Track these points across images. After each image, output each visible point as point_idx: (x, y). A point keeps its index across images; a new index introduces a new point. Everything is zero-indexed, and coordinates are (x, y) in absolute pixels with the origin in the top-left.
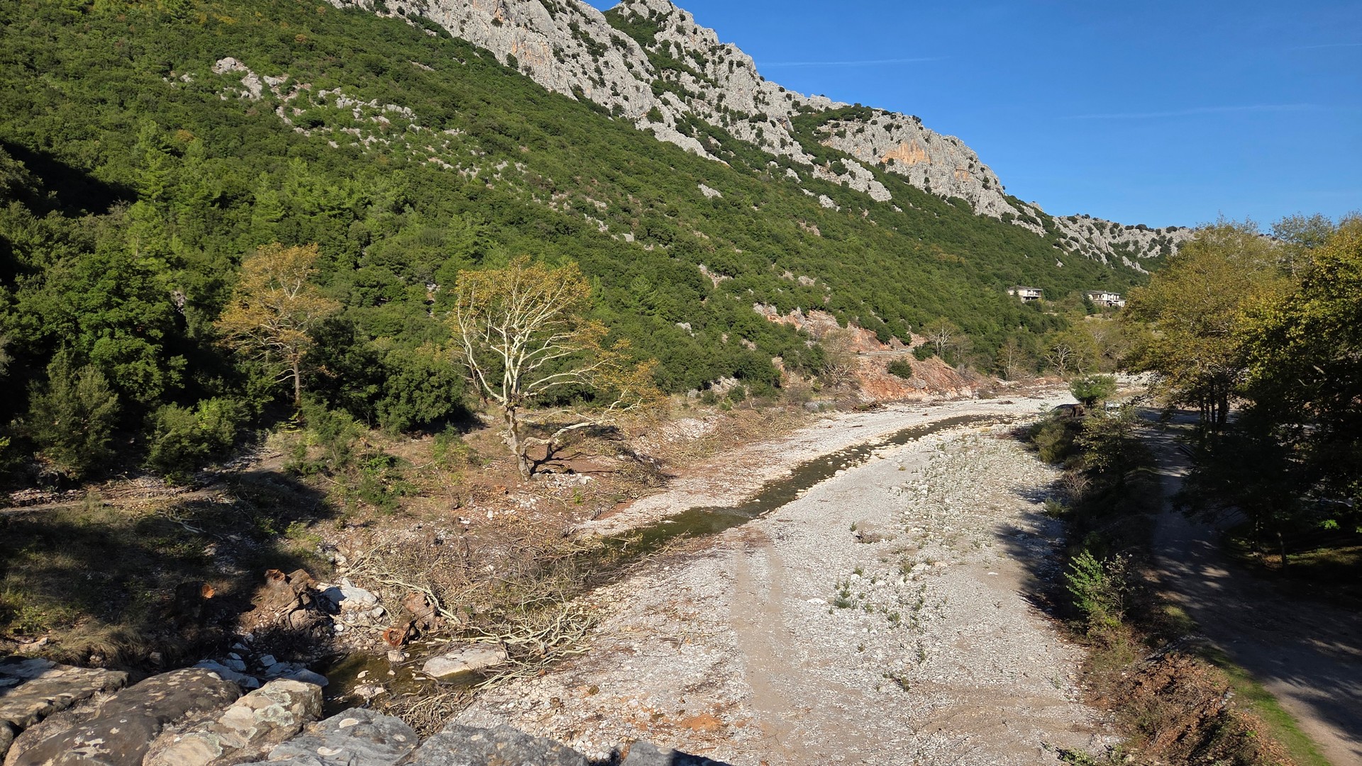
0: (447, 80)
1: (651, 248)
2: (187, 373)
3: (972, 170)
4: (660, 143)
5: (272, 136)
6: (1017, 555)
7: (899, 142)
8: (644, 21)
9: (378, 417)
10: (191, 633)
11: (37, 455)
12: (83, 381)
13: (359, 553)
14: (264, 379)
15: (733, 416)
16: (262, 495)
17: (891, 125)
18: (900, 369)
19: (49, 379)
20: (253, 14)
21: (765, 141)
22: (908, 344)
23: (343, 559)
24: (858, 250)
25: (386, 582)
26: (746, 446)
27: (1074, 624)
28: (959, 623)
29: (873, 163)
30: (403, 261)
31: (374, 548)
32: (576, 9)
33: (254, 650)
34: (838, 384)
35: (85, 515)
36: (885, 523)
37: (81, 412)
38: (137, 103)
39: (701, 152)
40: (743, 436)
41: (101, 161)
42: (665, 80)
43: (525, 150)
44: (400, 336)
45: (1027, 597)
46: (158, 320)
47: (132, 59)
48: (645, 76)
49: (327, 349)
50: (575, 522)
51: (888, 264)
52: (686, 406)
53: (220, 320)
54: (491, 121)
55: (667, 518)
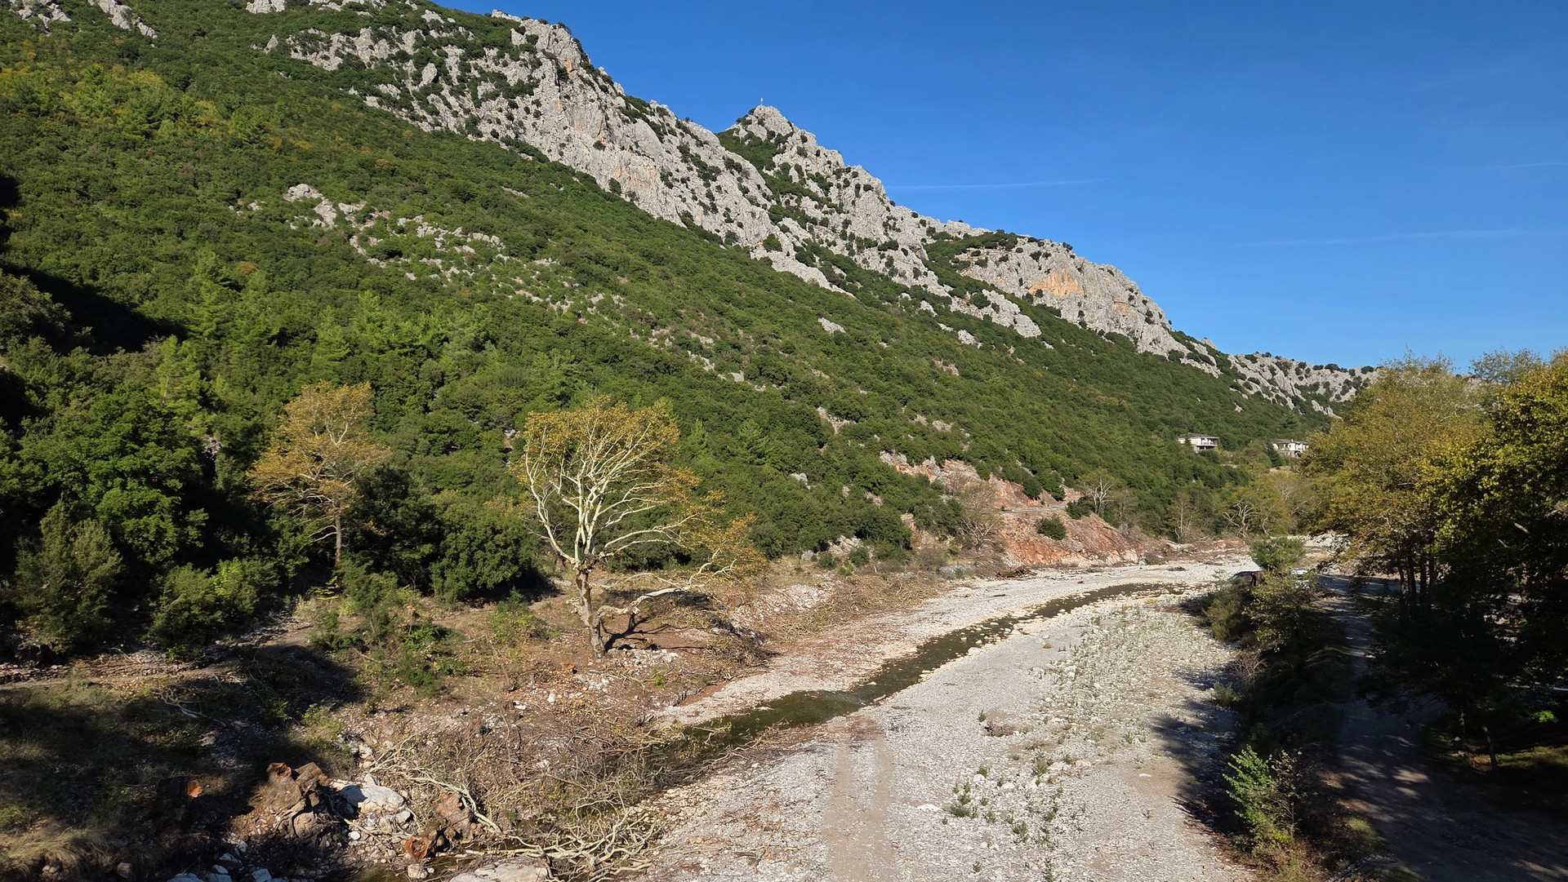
0: (541, 207)
1: (763, 389)
2: (207, 531)
3: (1132, 302)
4: (777, 273)
5: (343, 268)
6: (1177, 753)
7: (1048, 272)
8: (761, 143)
9: (431, 581)
10: (170, 839)
11: (19, 624)
12: (80, 538)
13: (389, 744)
14: (299, 537)
15: (853, 583)
16: (279, 673)
17: (1039, 253)
18: (1051, 529)
19: (42, 535)
20: (333, 138)
21: (896, 271)
22: (1061, 499)
23: (369, 751)
24: (1001, 392)
25: (417, 779)
26: (867, 618)
27: (1238, 838)
28: (1098, 837)
29: (1019, 295)
30: (479, 404)
31: (406, 738)
32: (687, 130)
33: (245, 862)
34: (979, 545)
35: (64, 696)
36: (1020, 712)
37: (75, 574)
38: (198, 233)
39: (824, 283)
40: (866, 605)
41: (150, 295)
42: (784, 206)
43: (624, 281)
44: (469, 488)
45: (1184, 805)
46: (178, 469)
47: (196, 186)
48: (763, 201)
49: (377, 503)
50: (654, 708)
51: (1036, 407)
52: (799, 570)
53: (254, 469)
54: (587, 250)
55: (763, 704)
